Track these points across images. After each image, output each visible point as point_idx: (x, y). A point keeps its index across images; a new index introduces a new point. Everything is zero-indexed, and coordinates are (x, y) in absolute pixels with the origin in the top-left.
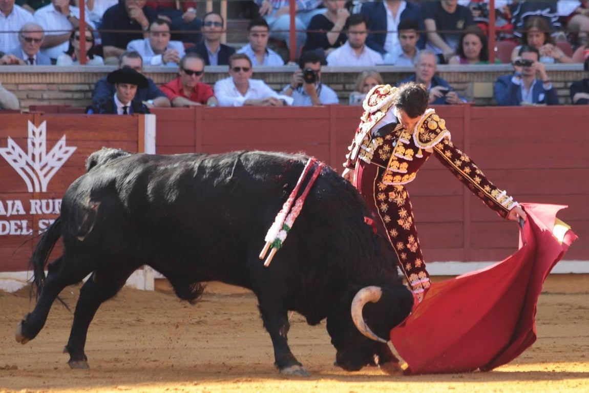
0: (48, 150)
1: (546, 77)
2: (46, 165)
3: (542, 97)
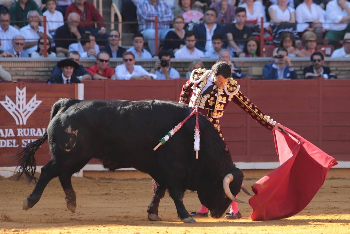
0: (27, 102)
1: (290, 65)
2: (26, 110)
3: (288, 75)
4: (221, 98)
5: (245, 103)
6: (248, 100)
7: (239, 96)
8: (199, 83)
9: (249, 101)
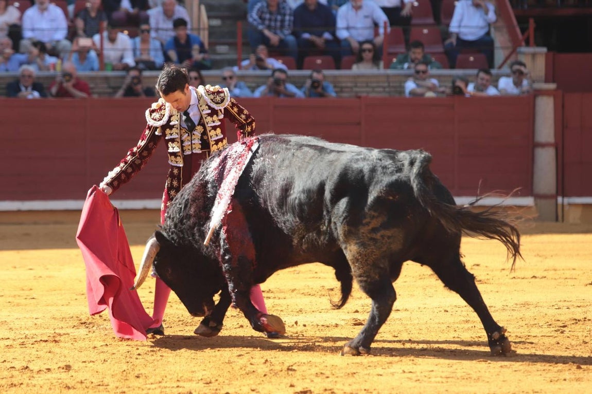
4: (209, 119)
5: (241, 118)
6: (246, 112)
7: (232, 108)
8: (169, 121)
9: (248, 113)
